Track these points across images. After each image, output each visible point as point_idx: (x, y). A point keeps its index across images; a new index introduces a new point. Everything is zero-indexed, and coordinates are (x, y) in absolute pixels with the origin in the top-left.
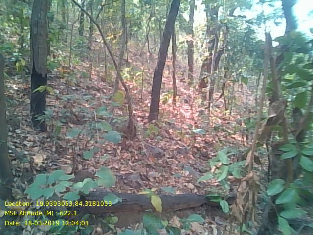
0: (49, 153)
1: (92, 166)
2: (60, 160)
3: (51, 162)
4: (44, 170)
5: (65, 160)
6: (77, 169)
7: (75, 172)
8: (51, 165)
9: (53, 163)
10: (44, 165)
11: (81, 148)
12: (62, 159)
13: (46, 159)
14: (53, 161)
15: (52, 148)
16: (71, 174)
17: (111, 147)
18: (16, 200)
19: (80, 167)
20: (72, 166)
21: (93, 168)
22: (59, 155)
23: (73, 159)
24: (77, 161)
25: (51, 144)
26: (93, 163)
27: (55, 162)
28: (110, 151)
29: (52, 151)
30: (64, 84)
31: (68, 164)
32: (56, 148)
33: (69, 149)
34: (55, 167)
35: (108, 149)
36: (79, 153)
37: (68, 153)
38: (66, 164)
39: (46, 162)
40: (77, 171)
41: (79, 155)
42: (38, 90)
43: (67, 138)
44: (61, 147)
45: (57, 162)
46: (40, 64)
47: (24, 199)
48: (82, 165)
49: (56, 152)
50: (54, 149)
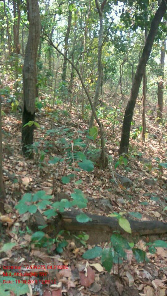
0: (34, 176)
1: (69, 190)
2: (43, 183)
3: (35, 184)
4: (30, 190)
5: (47, 183)
6: (56, 191)
7: (55, 194)
8: (35, 186)
9: (37, 185)
10: (30, 187)
11: (61, 174)
12: (45, 183)
13: (32, 182)
14: (37, 183)
15: (37, 173)
16: (52, 195)
17: (85, 174)
18: (7, 213)
19: (59, 190)
20: (53, 188)
21: (69, 192)
22: (42, 179)
23: (54, 183)
24: (57, 185)
25: (36, 170)
26: (70, 188)
27: (39, 184)
28: (84, 178)
29: (37, 175)
30: (48, 121)
31: (50, 186)
32: (41, 173)
33: (50, 174)
34: (38, 188)
35: (83, 176)
36: (58, 178)
37: (50, 178)
38: (47, 186)
39: (32, 184)
40: (56, 193)
41: (58, 180)
42: (28, 125)
43: (49, 165)
44: (44, 172)
45: (41, 185)
46: (29, 104)
47: (14, 212)
48: (61, 188)
49: (40, 176)
50: (39, 174)
